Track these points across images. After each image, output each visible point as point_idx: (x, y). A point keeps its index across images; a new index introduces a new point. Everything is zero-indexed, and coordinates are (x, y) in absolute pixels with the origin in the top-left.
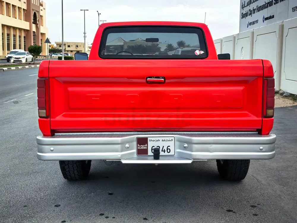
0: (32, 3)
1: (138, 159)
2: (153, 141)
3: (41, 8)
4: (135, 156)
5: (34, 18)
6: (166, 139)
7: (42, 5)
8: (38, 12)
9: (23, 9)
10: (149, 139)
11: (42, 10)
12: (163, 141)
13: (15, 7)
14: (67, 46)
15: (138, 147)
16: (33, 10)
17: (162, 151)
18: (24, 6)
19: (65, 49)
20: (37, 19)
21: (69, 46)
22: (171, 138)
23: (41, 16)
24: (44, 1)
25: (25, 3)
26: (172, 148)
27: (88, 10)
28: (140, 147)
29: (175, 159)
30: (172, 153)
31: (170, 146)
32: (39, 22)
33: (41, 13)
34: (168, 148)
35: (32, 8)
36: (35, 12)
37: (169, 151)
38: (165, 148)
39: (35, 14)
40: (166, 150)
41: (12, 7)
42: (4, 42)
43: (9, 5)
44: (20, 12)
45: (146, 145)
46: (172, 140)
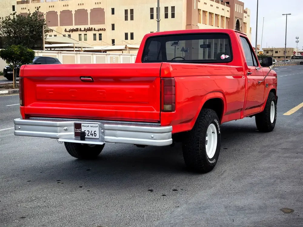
0: (236, 10)
1: (76, 139)
2: (85, 126)
3: (245, 15)
4: (73, 137)
5: (236, 25)
6: (93, 125)
7: (246, 12)
8: (241, 19)
9: (226, 18)
10: (82, 124)
11: (246, 17)
12: (91, 127)
13: (218, 16)
14: (274, 52)
15: (75, 130)
16: (236, 18)
17: (91, 135)
18: (228, 15)
19: (273, 55)
20: (240, 27)
21: (277, 52)
22: (96, 125)
23: (244, 23)
24: (248, 8)
25: (228, 11)
26: (97, 133)
27: (290, 14)
28: (77, 130)
29: (100, 142)
30: (97, 137)
31: (96, 131)
32: (241, 29)
33: (245, 20)
34: (95, 132)
35: (235, 15)
36: (238, 20)
37: (95, 134)
38: (93, 133)
39: (238, 21)
40: (93, 134)
41: (215, 17)
42: (205, 50)
43: (212, 15)
44: (222, 20)
45: (80, 130)
46: (97, 126)
